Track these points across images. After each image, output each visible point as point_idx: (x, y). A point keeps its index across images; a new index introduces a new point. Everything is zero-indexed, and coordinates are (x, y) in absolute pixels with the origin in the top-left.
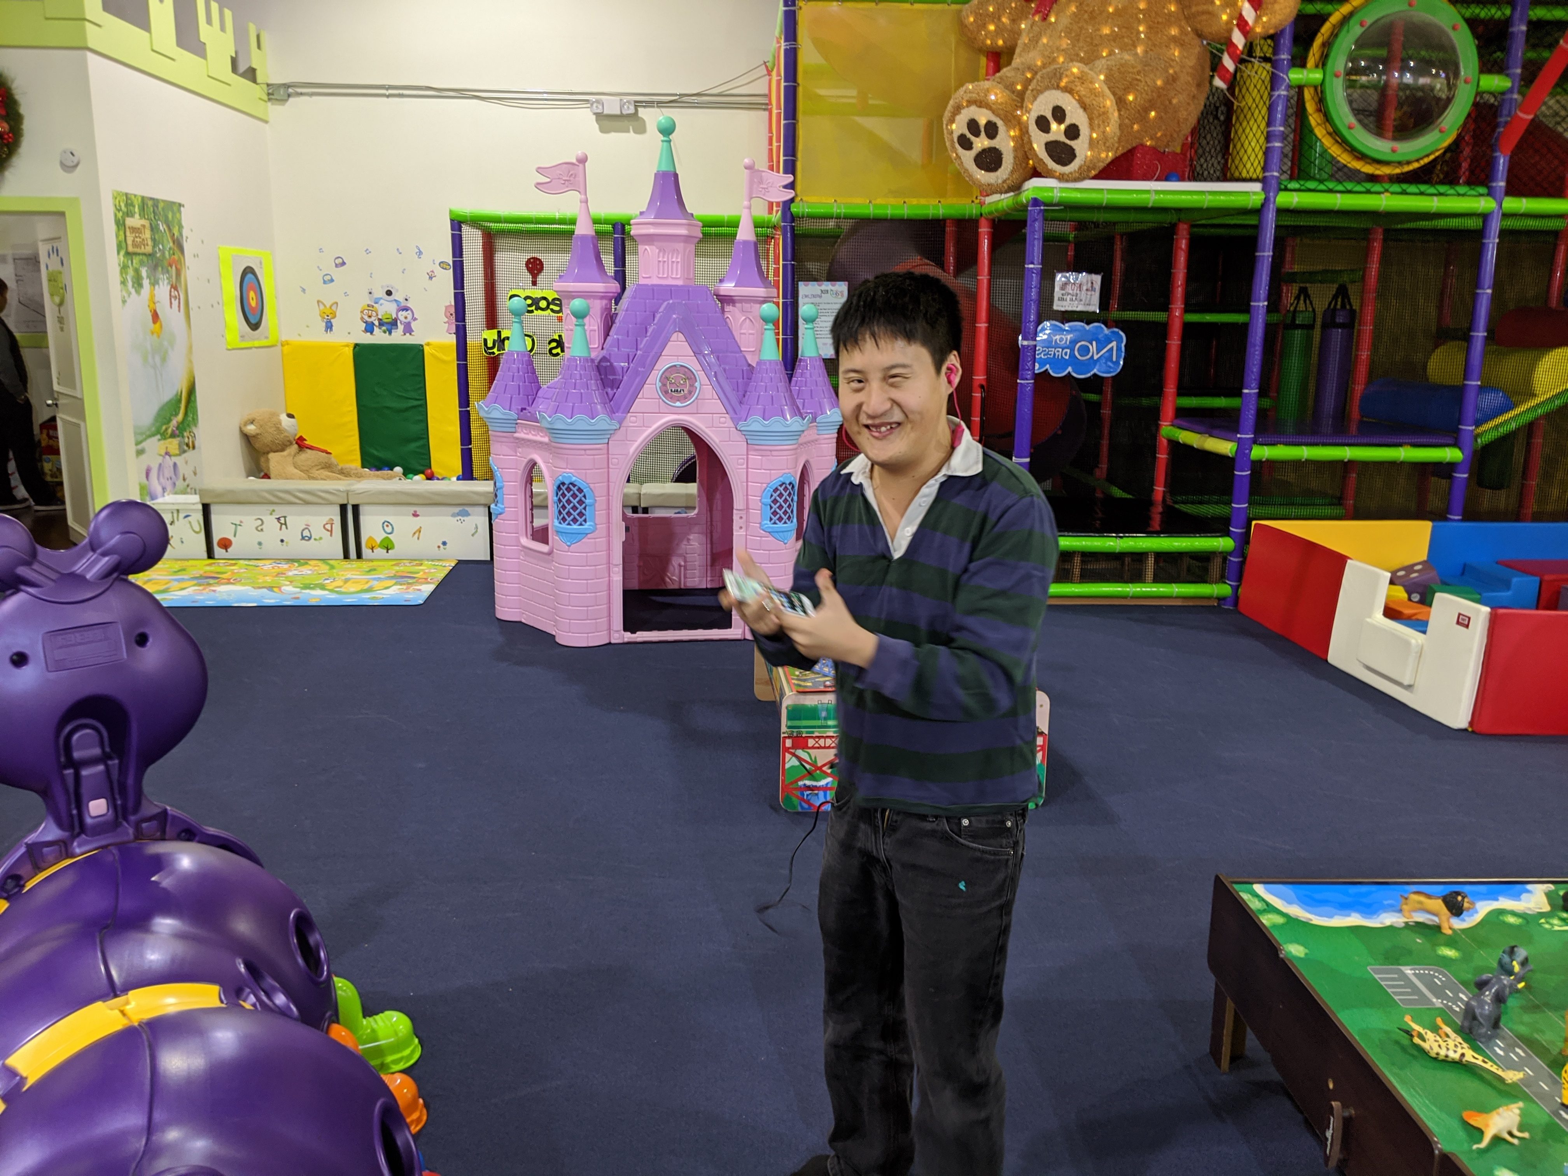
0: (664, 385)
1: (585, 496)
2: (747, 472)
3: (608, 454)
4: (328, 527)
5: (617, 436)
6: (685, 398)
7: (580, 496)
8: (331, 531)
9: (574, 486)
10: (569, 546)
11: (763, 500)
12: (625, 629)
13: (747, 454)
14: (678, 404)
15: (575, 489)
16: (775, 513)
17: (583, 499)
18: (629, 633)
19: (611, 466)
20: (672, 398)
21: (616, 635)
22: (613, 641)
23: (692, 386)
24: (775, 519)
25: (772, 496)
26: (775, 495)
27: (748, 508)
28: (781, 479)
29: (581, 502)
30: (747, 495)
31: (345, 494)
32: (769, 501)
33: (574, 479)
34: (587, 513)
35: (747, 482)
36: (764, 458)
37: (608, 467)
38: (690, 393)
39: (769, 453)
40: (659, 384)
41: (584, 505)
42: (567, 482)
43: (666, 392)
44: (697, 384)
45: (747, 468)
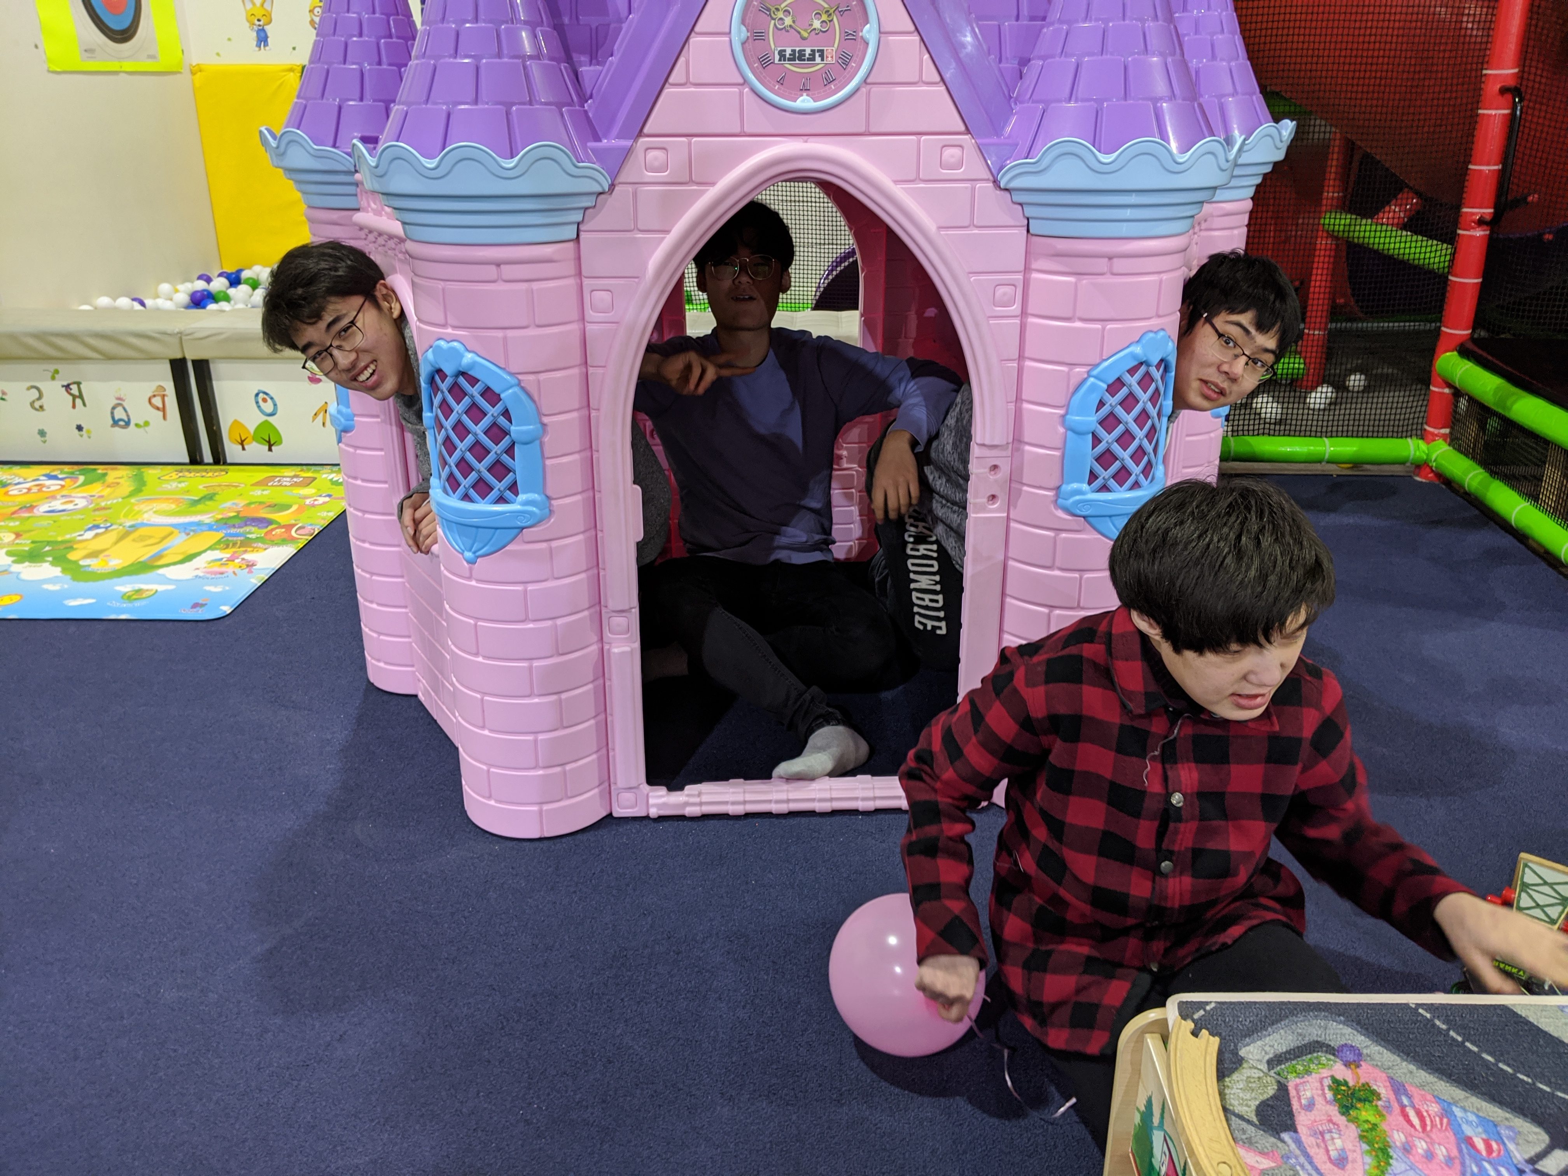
0: (757, 36)
1: (506, 414)
2: (1023, 327)
3: (579, 274)
4: (157, 401)
5: (605, 217)
6: (829, 81)
7: (493, 412)
8: (164, 410)
9: (473, 381)
10: (472, 562)
11: (1074, 418)
12: (653, 778)
13: (1027, 269)
14: (804, 102)
15: (475, 391)
16: (1106, 458)
17: (502, 421)
18: (662, 791)
19: (590, 314)
20: (782, 82)
21: (627, 797)
22: (618, 812)
23: (852, 36)
24: (1104, 474)
25: (1101, 404)
26: (1112, 401)
27: (1018, 440)
28: (1137, 349)
29: (497, 432)
30: (1019, 399)
31: (176, 341)
32: (1091, 420)
33: (469, 357)
34: (519, 464)
35: (1021, 357)
36: (1085, 281)
37: (583, 318)
38: (846, 61)
39: (1102, 264)
40: (739, 33)
41: (505, 442)
42: (449, 369)
43: (765, 62)
44: (869, 32)
45: (1024, 313)
